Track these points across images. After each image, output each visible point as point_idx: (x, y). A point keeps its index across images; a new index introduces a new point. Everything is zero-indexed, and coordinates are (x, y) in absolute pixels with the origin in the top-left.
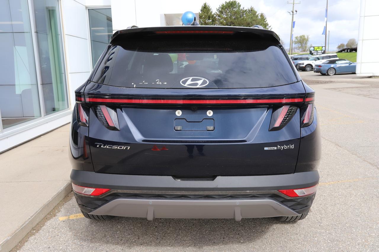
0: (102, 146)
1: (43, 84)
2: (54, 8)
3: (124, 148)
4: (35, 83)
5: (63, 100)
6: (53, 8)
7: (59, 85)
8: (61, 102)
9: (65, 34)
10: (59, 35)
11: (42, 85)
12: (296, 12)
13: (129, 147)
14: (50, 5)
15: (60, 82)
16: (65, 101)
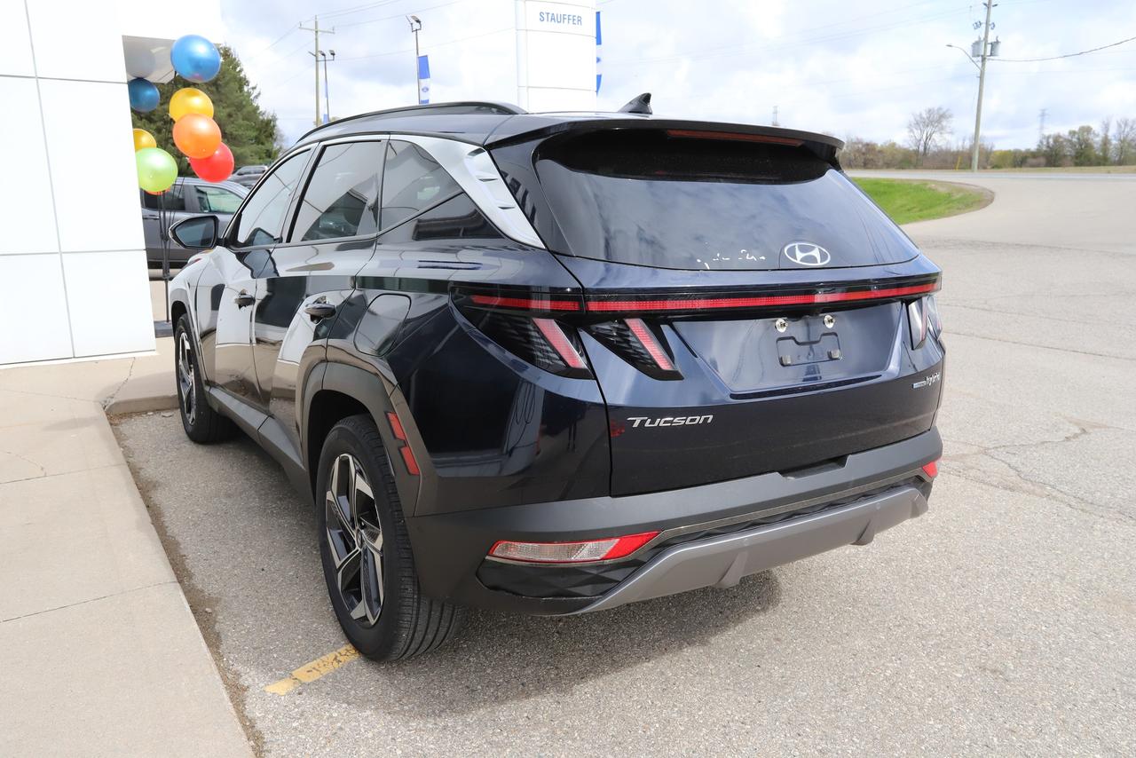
0: (647, 425)
3: (699, 419)
12: (333, 54)
13: (711, 417)
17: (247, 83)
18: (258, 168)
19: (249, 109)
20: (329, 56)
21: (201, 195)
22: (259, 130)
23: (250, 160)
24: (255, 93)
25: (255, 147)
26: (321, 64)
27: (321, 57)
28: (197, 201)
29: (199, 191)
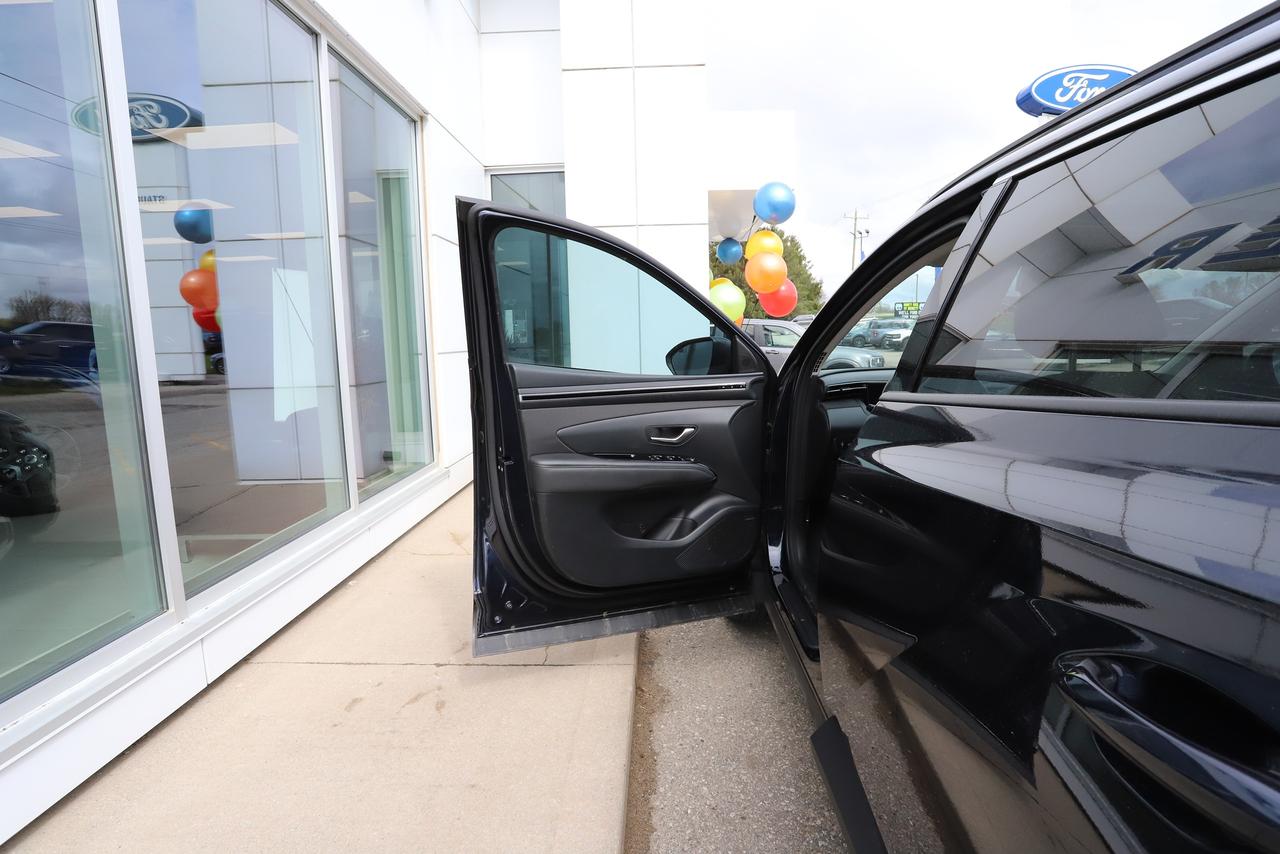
1: (358, 385)
2: (403, 173)
4: (330, 380)
5: (417, 427)
6: (399, 173)
7: (406, 387)
8: (409, 436)
9: (430, 234)
10: (413, 239)
11: (354, 388)
12: (867, 232)
14: (390, 164)
15: (411, 378)
16: (422, 430)
17: (804, 258)
18: (807, 316)
19: (805, 276)
20: (864, 234)
21: (766, 332)
22: (810, 290)
23: (802, 311)
24: (810, 265)
25: (807, 302)
26: (858, 241)
27: (858, 235)
28: (763, 336)
29: (766, 329)
